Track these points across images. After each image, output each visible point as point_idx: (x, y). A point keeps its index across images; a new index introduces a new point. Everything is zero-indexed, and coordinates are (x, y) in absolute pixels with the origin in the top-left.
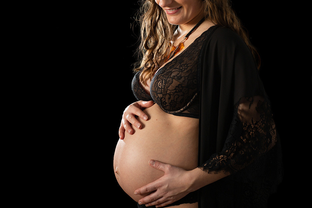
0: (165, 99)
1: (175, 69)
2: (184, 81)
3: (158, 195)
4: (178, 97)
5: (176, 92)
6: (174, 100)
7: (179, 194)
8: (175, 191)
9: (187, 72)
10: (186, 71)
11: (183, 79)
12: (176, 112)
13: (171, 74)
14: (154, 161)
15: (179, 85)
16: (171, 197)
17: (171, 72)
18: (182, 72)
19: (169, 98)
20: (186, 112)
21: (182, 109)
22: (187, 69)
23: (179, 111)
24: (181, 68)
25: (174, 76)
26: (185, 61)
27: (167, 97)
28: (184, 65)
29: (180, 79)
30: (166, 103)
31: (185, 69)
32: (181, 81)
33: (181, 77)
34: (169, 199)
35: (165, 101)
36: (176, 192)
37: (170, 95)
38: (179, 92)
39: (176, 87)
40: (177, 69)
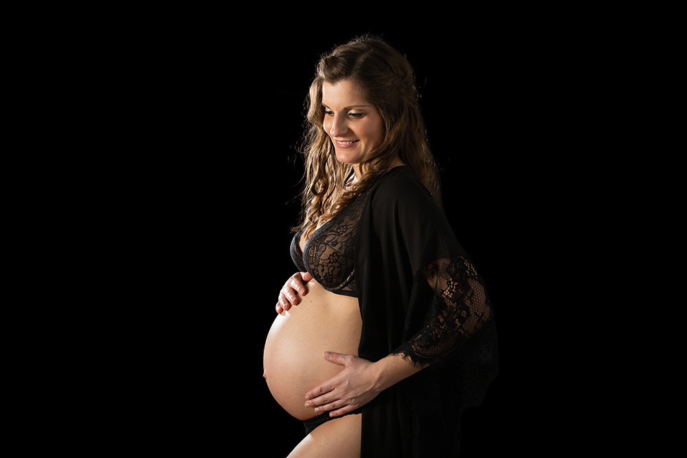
0: (317, 271)
1: (331, 231)
2: (340, 248)
3: (334, 396)
4: (334, 269)
5: (330, 262)
6: (328, 273)
7: (363, 394)
8: (358, 389)
9: (346, 236)
10: (344, 234)
11: (339, 245)
12: (336, 289)
13: (325, 239)
14: (330, 353)
15: (334, 253)
16: (352, 399)
17: (326, 236)
18: (339, 235)
19: (323, 271)
20: (347, 288)
21: (341, 285)
22: (345, 232)
23: (338, 288)
24: (339, 231)
25: (329, 242)
26: (346, 221)
27: (320, 268)
28: (343, 226)
29: (335, 246)
30: (320, 277)
31: (343, 232)
32: (336, 248)
33: (337, 243)
34: (349, 402)
35: (318, 274)
36: (359, 392)
37: (323, 266)
38: (334, 262)
39: (330, 255)
40: (334, 231)
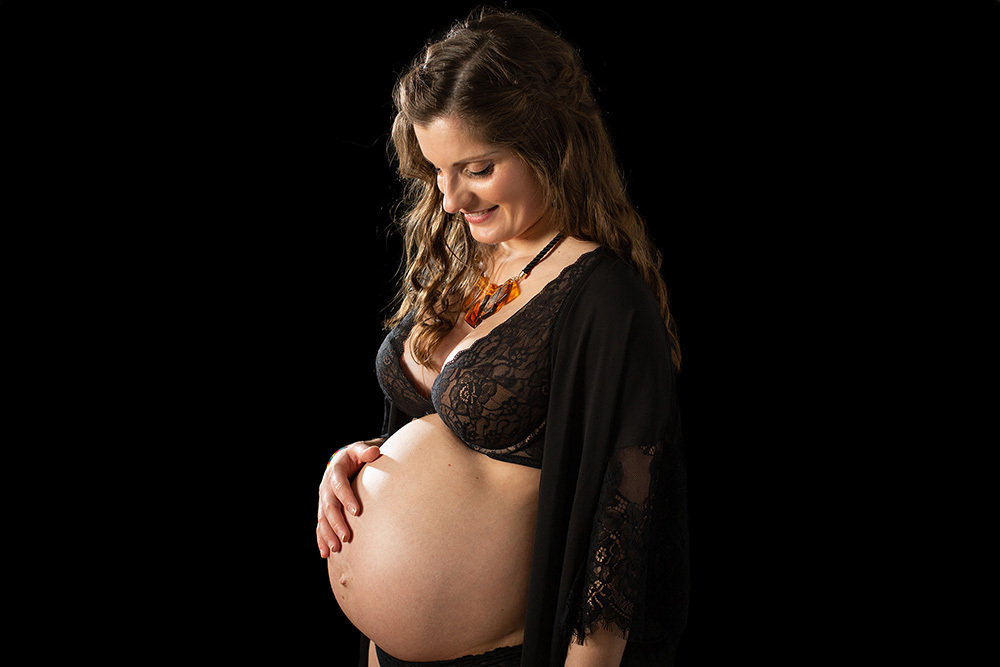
0: (474, 426)
1: (499, 358)
2: (521, 390)
4: (507, 425)
5: (502, 414)
6: (496, 431)
9: (528, 367)
10: (524, 365)
11: (519, 385)
12: (498, 452)
13: (492, 371)
15: (510, 398)
17: (492, 367)
18: (516, 367)
19: (485, 427)
20: (521, 454)
21: (512, 448)
22: (526, 360)
23: (504, 451)
24: (513, 358)
25: (500, 378)
26: (524, 339)
27: (481, 423)
28: (520, 350)
29: (512, 385)
31: (522, 360)
32: (516, 388)
33: (515, 381)
35: (473, 432)
37: (488, 419)
38: (510, 414)
39: (504, 403)
40: (504, 358)
